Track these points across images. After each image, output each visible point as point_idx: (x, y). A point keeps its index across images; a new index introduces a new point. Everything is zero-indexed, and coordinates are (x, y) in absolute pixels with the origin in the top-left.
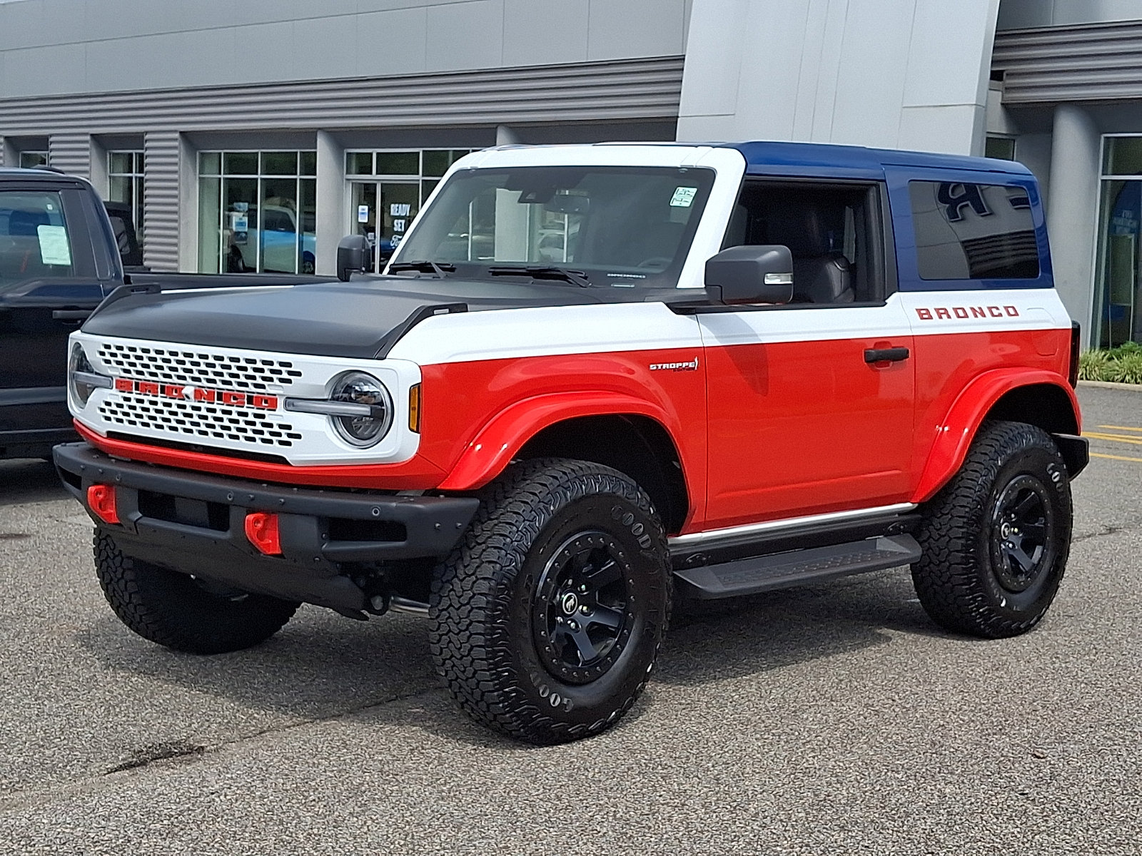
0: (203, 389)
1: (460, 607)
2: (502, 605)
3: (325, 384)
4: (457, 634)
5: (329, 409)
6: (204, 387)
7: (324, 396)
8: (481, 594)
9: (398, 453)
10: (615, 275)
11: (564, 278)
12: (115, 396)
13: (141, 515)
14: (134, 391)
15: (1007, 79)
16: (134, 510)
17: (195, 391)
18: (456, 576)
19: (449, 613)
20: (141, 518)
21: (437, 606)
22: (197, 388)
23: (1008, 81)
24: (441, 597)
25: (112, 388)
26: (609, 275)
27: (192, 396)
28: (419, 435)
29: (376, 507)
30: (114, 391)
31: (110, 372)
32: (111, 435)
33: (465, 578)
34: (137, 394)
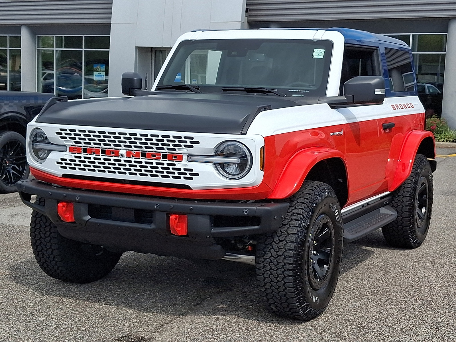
0: (132, 151)
1: (277, 257)
2: (300, 255)
3: (213, 148)
4: (276, 271)
5: (214, 160)
6: (133, 150)
7: (211, 154)
8: (290, 250)
9: (255, 181)
10: (293, 91)
11: (269, 92)
12: (69, 156)
13: (90, 217)
14: (82, 153)
15: (249, 12)
16: (86, 215)
17: (127, 152)
18: (274, 241)
19: (270, 260)
20: (90, 219)
21: (263, 257)
22: (127, 151)
23: (249, 13)
24: (265, 252)
25: (66, 151)
26: (289, 91)
27: (125, 155)
28: (263, 172)
29: (246, 209)
30: (68, 153)
31: (65, 143)
32: (65, 176)
33: (279, 242)
34: (84, 154)
